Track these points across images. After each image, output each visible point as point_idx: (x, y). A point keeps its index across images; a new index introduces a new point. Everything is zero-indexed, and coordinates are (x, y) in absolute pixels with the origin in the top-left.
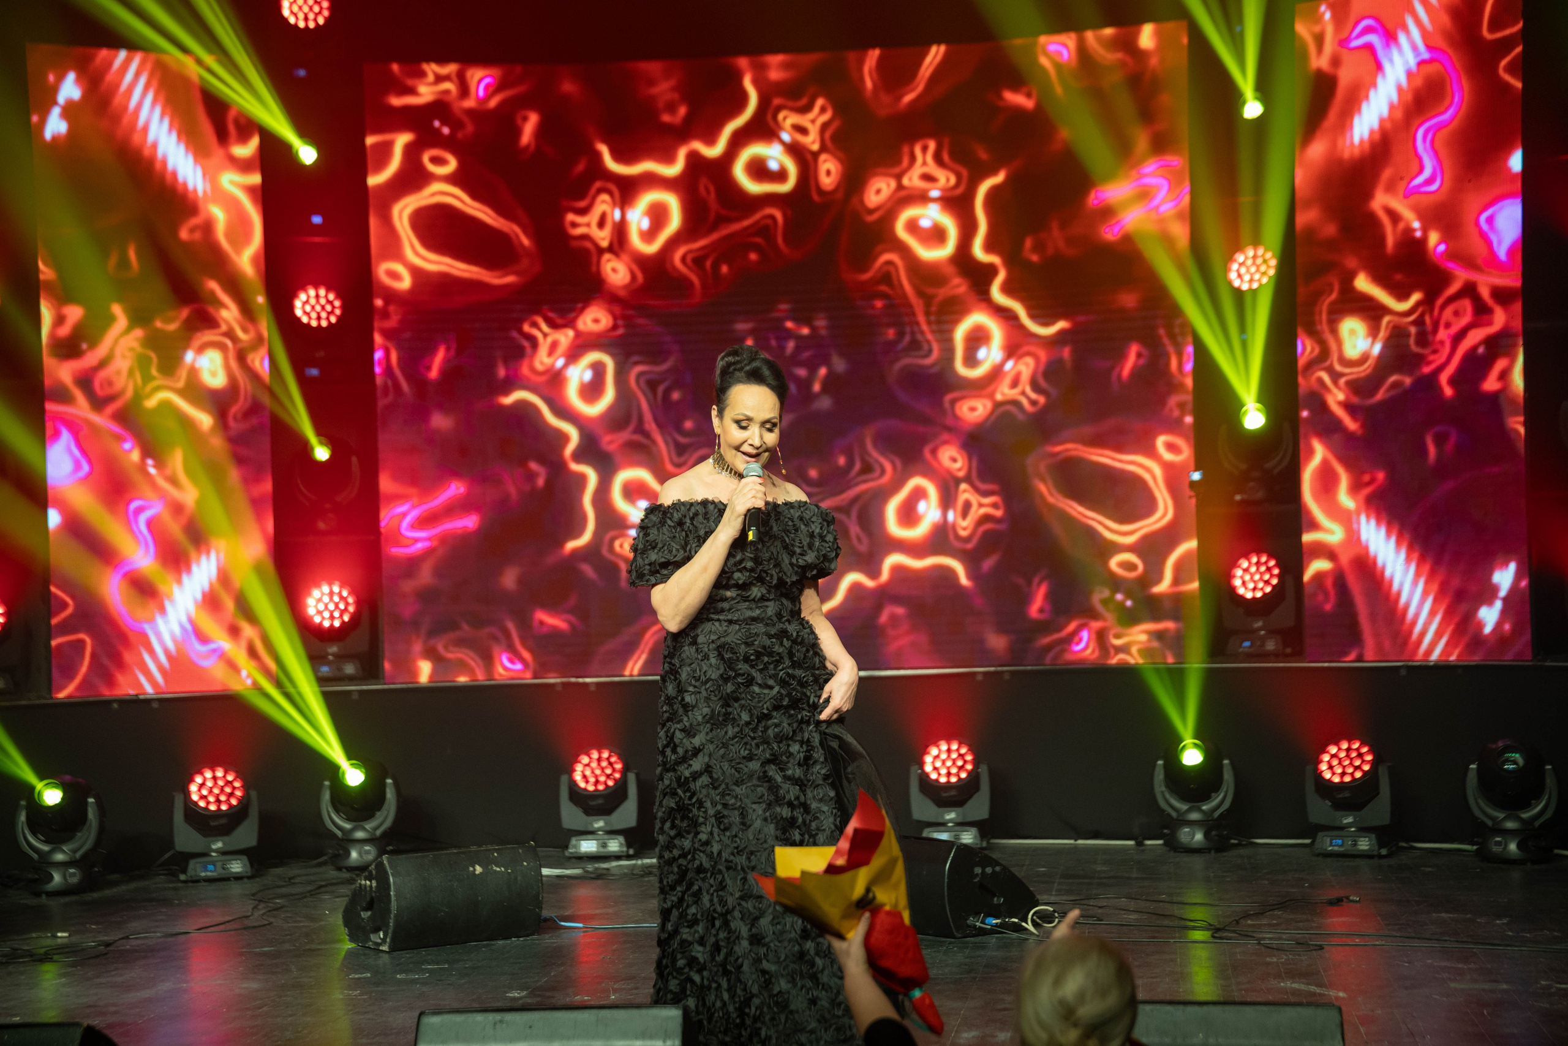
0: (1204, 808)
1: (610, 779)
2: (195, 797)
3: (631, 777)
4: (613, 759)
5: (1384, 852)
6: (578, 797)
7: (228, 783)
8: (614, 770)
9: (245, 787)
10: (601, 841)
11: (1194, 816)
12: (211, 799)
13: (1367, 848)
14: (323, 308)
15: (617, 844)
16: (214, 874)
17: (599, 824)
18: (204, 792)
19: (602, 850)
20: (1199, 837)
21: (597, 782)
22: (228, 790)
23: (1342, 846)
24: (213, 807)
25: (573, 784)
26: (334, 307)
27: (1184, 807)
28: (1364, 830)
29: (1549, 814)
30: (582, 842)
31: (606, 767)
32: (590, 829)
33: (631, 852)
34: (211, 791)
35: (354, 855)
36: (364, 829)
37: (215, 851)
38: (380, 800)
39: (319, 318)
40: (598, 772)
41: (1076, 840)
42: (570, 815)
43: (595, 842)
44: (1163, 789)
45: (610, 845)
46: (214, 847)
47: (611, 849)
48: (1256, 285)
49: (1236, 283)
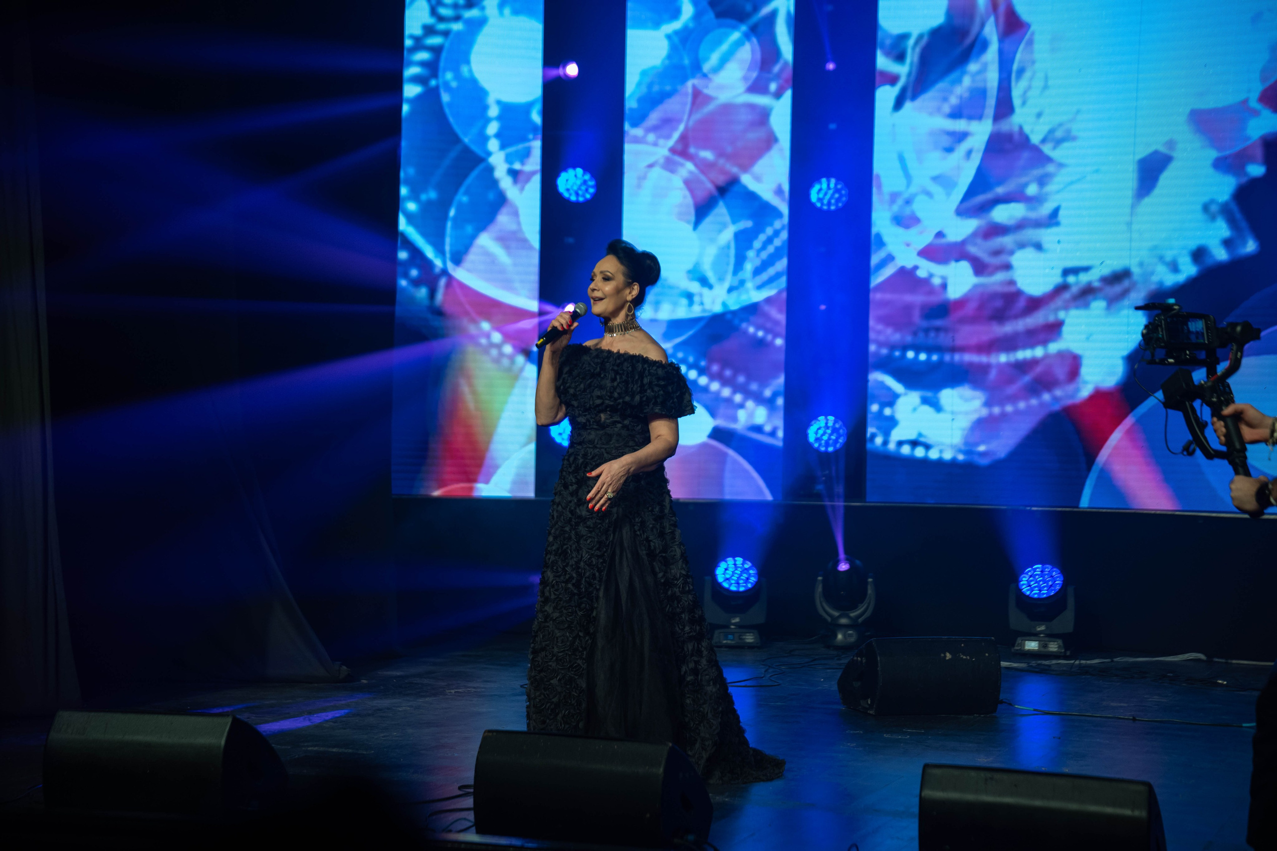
1: (1051, 590)
2: (720, 579)
3: (1071, 590)
4: (1054, 574)
7: (745, 570)
8: (1055, 582)
9: (757, 574)
10: (1042, 642)
12: (733, 582)
14: (833, 195)
15: (1056, 646)
16: (733, 642)
17: (1043, 628)
18: (727, 576)
19: (1042, 649)
21: (1040, 591)
22: (745, 575)
24: (733, 588)
25: (1020, 591)
26: (841, 195)
30: (1027, 642)
31: (1048, 580)
32: (1033, 631)
33: (1069, 653)
34: (732, 575)
35: (840, 636)
36: (848, 617)
37: (734, 624)
38: (863, 592)
39: (829, 204)
40: (1042, 584)
42: (1016, 619)
43: (1037, 642)
45: (1050, 646)
46: (733, 621)
47: (1051, 650)
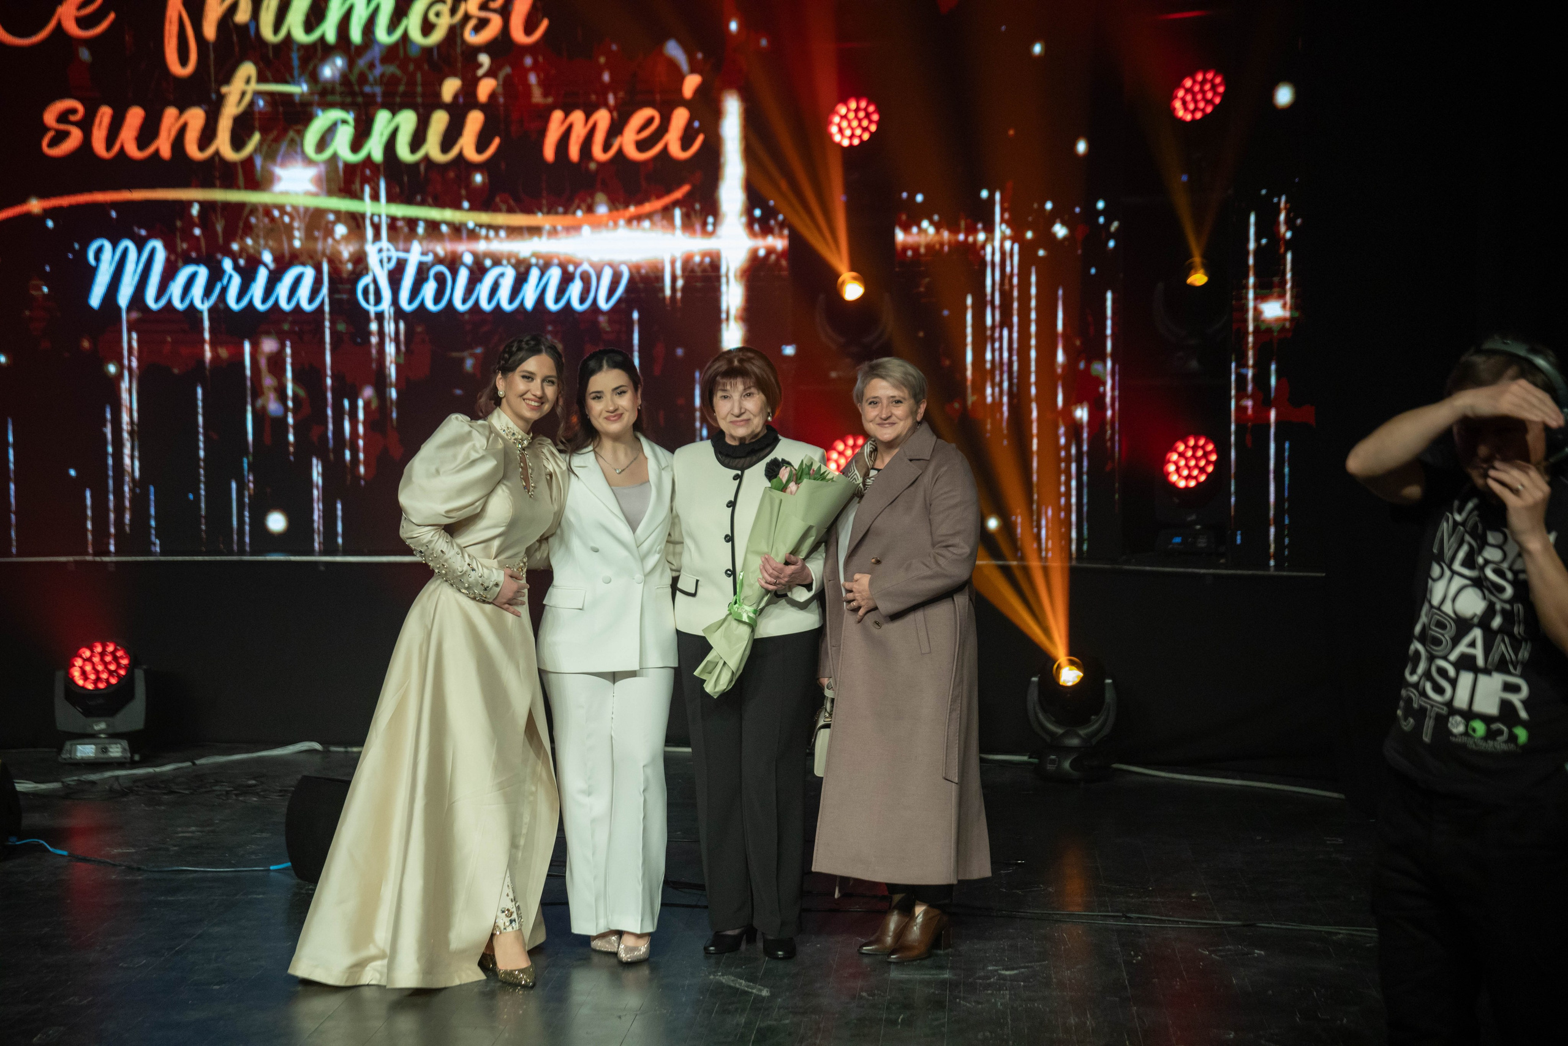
1: (113, 676)
3: (139, 674)
4: (119, 654)
6: (75, 695)
8: (119, 666)
10: (100, 746)
15: (119, 750)
17: (102, 726)
19: (102, 756)
21: (98, 679)
25: (71, 680)
29: (1106, 730)
30: (79, 747)
31: (110, 663)
32: (89, 731)
33: (137, 758)
40: (100, 668)
42: (66, 716)
43: (93, 746)
45: (111, 750)
47: (112, 755)
48: (856, 142)
49: (837, 138)
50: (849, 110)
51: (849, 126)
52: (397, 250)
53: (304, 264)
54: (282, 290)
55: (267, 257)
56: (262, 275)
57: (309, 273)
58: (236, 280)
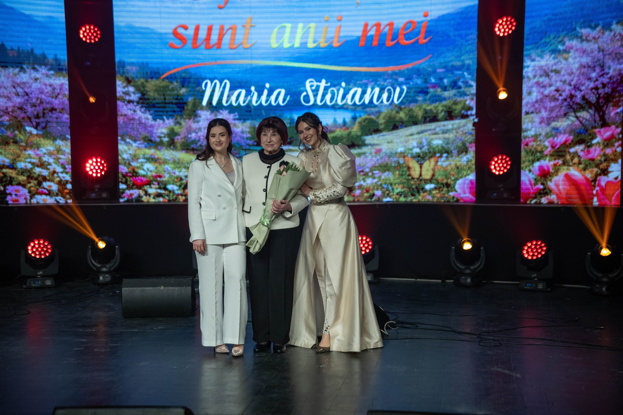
0: (472, 268)
2: (30, 252)
5: (549, 289)
7: (45, 246)
9: (52, 248)
11: (468, 271)
12: (37, 253)
13: (542, 288)
14: (92, 34)
16: (38, 285)
18: (34, 250)
20: (469, 280)
22: (45, 249)
23: (531, 286)
24: (38, 257)
26: (97, 34)
27: (463, 267)
28: (541, 280)
34: (37, 249)
35: (101, 278)
36: (106, 267)
37: (39, 275)
38: (113, 255)
39: (90, 39)
41: (416, 279)
44: (454, 259)
46: (39, 274)
48: (506, 34)
49: (498, 33)
50: (503, 21)
51: (503, 28)
52: (317, 81)
53: (281, 88)
54: (273, 98)
55: (267, 85)
56: (266, 92)
57: (283, 92)
58: (256, 94)
